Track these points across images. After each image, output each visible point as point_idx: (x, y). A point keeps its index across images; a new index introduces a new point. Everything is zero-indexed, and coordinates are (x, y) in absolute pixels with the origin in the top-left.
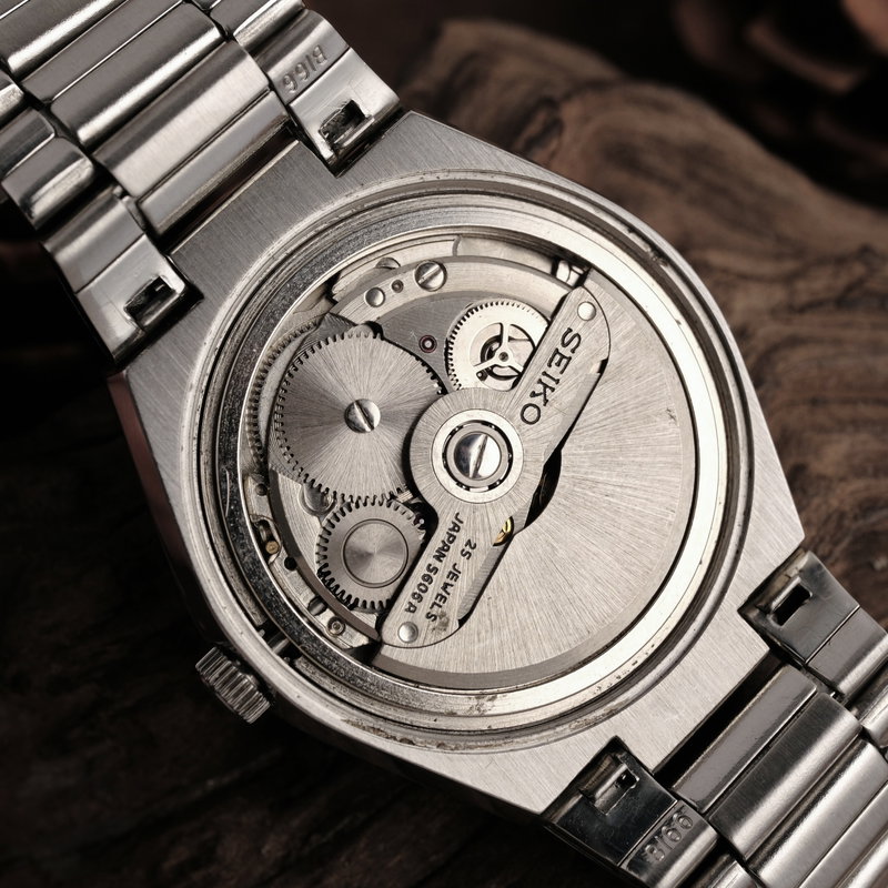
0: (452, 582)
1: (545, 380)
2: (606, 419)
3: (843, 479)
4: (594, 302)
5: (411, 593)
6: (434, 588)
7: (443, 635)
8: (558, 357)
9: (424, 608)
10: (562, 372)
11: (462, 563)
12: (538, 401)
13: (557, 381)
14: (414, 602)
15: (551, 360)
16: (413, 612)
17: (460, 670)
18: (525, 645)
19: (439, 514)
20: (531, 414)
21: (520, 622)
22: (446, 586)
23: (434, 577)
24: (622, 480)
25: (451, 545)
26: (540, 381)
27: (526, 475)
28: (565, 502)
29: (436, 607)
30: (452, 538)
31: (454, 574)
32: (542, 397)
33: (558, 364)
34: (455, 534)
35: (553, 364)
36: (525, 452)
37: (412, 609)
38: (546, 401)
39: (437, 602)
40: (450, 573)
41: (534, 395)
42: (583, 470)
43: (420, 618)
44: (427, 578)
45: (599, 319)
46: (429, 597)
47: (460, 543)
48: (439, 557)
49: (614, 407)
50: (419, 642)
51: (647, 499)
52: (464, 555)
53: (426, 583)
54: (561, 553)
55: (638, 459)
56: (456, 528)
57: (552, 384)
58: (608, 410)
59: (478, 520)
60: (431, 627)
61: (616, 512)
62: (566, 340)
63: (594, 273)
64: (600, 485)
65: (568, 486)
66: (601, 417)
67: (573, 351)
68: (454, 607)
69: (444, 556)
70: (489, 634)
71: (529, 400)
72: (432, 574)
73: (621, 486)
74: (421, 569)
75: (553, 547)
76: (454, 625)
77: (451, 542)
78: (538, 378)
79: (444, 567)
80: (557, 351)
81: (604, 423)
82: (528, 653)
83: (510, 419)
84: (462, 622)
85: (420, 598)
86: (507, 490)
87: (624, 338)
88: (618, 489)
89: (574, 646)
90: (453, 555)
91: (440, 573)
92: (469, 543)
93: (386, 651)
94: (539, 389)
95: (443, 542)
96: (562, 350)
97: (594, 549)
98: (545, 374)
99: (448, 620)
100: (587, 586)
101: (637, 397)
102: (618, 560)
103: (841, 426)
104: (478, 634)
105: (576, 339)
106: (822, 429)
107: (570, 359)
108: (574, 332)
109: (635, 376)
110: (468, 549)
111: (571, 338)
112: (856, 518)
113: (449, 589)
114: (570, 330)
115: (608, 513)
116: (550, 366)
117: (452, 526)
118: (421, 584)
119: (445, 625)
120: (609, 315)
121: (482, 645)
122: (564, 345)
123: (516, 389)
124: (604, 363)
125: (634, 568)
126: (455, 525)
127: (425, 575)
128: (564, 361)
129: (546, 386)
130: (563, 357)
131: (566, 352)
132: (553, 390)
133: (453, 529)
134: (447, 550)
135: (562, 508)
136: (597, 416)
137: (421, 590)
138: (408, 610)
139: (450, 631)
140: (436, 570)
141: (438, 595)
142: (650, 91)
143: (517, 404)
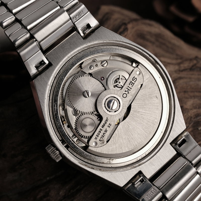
0: (105, 133)
1: (128, 88)
2: (142, 98)
3: (191, 109)
4: (140, 71)
5: (96, 135)
6: (101, 134)
7: (103, 145)
9: (99, 138)
10: (132, 86)
11: (108, 129)
12: (127, 93)
13: (131, 88)
14: (97, 137)
15: (130, 84)
16: (96, 139)
17: (106, 153)
18: (122, 148)
19: (103, 117)
20: (125, 95)
21: (121, 143)
22: (104, 134)
23: (101, 132)
24: (145, 111)
25: (106, 124)
27: (123, 109)
28: (132, 116)
29: (101, 138)
31: (106, 131)
32: (127, 92)
34: (106, 122)
36: (123, 104)
37: (96, 138)
39: (102, 137)
40: (105, 131)
42: (136, 109)
43: (98, 141)
44: (100, 132)
45: (141, 75)
46: (100, 136)
48: (103, 127)
49: (144, 95)
50: (97, 146)
51: (150, 116)
52: (108, 127)
54: (131, 127)
55: (149, 107)
58: (142, 95)
59: (112, 119)
60: (100, 143)
61: (143, 119)
62: (133, 79)
63: (140, 64)
64: (140, 112)
65: (133, 112)
66: (141, 97)
67: (135, 82)
68: (105, 139)
69: (104, 127)
70: (113, 145)
71: (125, 92)
72: (101, 131)
73: (145, 113)
74: (98, 129)
75: (129, 126)
77: (105, 124)
78: (127, 87)
79: (104, 129)
81: (141, 98)
82: (122, 150)
83: (120, 96)
84: (107, 142)
85: (98, 136)
86: (119, 112)
87: (147, 79)
88: (144, 114)
89: (133, 149)
91: (103, 131)
92: (109, 124)
93: (90, 148)
94: (127, 90)
95: (104, 124)
96: (132, 81)
97: (138, 127)
98: (128, 87)
99: (104, 141)
100: (136, 135)
101: (149, 93)
102: (143, 130)
103: (191, 97)
104: (111, 145)
106: (187, 98)
107: (134, 83)
108: (135, 78)
109: (149, 88)
110: (109, 125)
112: (194, 118)
113: (105, 134)
114: (134, 77)
115: (141, 119)
117: (106, 120)
119: (103, 142)
120: (143, 74)
121: (112, 147)
123: (122, 90)
124: (142, 85)
125: (147, 132)
126: (107, 120)
127: (99, 131)
130: (132, 83)
132: (130, 90)
133: (106, 121)
134: (105, 126)
135: (131, 117)
136: (140, 97)
137: (98, 134)
138: (95, 139)
140: (102, 130)
142: (148, 21)
143: (122, 93)
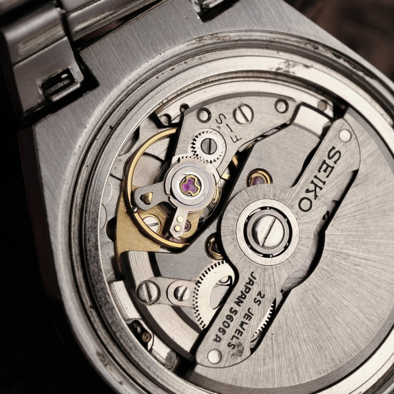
0: (247, 321)
1: (316, 181)
2: (356, 211)
4: (350, 130)
5: (218, 327)
6: (235, 325)
7: (239, 359)
8: (325, 166)
9: (226, 339)
10: (327, 177)
11: (255, 308)
12: (311, 195)
13: (324, 183)
14: (220, 334)
15: (320, 168)
16: (219, 341)
17: (250, 386)
18: (296, 369)
19: (239, 271)
20: (305, 204)
21: (294, 353)
22: (242, 324)
23: (234, 317)
24: (366, 255)
25: (247, 295)
26: (312, 182)
27: (301, 247)
28: (326, 268)
29: (235, 339)
30: (248, 289)
31: (248, 316)
32: (313, 193)
33: (325, 171)
34: (250, 286)
35: (322, 170)
36: (301, 231)
37: (218, 339)
38: (316, 196)
39: (236, 335)
40: (246, 314)
41: (308, 191)
42: (340, 246)
43: (223, 346)
44: (230, 318)
45: (354, 141)
46: (230, 331)
47: (253, 293)
48: (239, 302)
49: (362, 203)
50: (222, 364)
51: (383, 269)
52: (256, 302)
53: (229, 321)
54: (323, 304)
55: (377, 241)
56: (251, 282)
57: (320, 184)
58: (358, 205)
59: (267, 278)
60: (231, 353)
61: (362, 277)
62: (331, 154)
63: (350, 110)
64: (351, 258)
65: (329, 256)
66: (353, 210)
67: (335, 162)
68: (247, 339)
69: (242, 302)
70: (272, 360)
71: (304, 195)
72: (233, 315)
73: (365, 259)
74: (225, 311)
75: (317, 300)
76: (247, 352)
77: (248, 292)
78: (311, 180)
79: (242, 310)
80: (324, 162)
81: (355, 214)
82: (298, 376)
83: (291, 207)
84: (253, 350)
85: (224, 332)
86: (287, 257)
87: (370, 156)
88: (363, 261)
89: (330, 371)
90: (248, 302)
91: (238, 314)
92: (260, 294)
93: (198, 369)
94: (312, 187)
95: (242, 292)
96: (328, 161)
97: (345, 302)
98: (316, 177)
99: (243, 348)
100: (340, 329)
101: (378, 197)
102: (361, 311)
104: (264, 360)
105: (338, 155)
107: (333, 168)
108: (337, 149)
109: (376, 182)
110: (259, 298)
111: (334, 153)
113: (245, 326)
114: (334, 148)
115: (356, 277)
116: (319, 171)
117: (248, 281)
118: (225, 322)
119: (241, 352)
120: (360, 139)
121: (265, 368)
122: (329, 158)
123: (296, 186)
124: (355, 173)
125: (373, 318)
126: (251, 280)
127: (228, 316)
128: (329, 169)
129: (316, 186)
130: (328, 166)
131: (330, 162)
132: (321, 188)
133: (249, 283)
134: (245, 298)
135: (324, 272)
136: (350, 209)
137: (225, 326)
138: (215, 340)
139: (244, 357)
140: (236, 312)
141: (237, 330)
143: (296, 196)
